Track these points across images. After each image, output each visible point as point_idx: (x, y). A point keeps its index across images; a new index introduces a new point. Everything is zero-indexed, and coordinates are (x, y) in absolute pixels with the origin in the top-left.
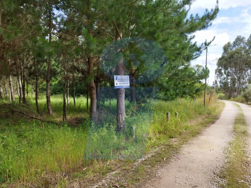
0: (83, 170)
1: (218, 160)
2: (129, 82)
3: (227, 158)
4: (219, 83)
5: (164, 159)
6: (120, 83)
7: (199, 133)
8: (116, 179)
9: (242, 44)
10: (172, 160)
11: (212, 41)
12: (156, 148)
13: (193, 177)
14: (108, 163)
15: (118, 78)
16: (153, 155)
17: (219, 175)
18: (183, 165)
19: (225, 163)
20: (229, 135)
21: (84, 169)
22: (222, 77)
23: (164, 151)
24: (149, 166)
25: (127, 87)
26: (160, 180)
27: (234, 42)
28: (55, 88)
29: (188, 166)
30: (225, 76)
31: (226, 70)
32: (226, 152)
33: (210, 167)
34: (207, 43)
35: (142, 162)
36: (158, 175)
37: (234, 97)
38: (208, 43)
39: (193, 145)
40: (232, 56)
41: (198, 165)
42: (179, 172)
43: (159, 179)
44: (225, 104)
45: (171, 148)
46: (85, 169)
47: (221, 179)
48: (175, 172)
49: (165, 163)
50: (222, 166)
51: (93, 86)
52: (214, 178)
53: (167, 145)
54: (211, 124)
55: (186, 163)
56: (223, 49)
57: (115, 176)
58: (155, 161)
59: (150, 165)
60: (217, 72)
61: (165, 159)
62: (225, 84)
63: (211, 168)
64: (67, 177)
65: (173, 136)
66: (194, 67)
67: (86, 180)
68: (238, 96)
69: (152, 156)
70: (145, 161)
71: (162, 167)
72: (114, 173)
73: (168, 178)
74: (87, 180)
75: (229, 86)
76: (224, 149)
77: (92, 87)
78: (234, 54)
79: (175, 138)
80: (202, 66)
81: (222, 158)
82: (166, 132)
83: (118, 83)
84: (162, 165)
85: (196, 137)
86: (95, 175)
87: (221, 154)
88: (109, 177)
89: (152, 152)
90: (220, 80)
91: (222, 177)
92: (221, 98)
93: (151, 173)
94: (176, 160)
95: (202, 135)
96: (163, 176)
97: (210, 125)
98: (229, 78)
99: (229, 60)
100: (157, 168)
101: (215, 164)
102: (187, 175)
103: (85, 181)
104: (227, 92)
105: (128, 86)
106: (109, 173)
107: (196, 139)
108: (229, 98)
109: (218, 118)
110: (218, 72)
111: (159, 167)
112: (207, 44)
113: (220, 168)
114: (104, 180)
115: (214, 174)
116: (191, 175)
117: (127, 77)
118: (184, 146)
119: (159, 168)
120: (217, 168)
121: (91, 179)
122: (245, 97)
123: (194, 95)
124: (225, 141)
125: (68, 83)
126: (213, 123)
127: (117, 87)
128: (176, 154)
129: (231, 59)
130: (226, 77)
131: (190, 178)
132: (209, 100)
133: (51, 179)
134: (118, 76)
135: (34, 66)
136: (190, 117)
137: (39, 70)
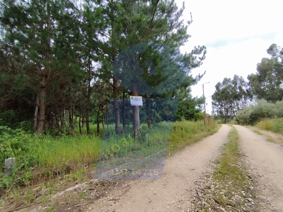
1: (214, 154)
7: (200, 140)
9: (229, 83)
10: (176, 155)
11: (204, 74)
15: (133, 98)
17: (214, 162)
18: (184, 157)
23: (170, 150)
26: (163, 166)
30: (220, 106)
31: (220, 102)
37: (229, 121)
40: (223, 91)
42: (180, 161)
45: (176, 148)
48: (176, 162)
49: (169, 157)
50: (217, 157)
55: (187, 156)
58: (161, 155)
59: (157, 158)
61: (169, 154)
62: (221, 112)
64: (87, 166)
68: (231, 121)
71: (166, 158)
73: (170, 165)
75: (224, 114)
81: (217, 153)
83: (133, 101)
92: (219, 123)
94: (179, 155)
95: (202, 141)
96: (167, 164)
97: (209, 136)
98: (223, 108)
100: (162, 160)
105: (141, 104)
107: (197, 143)
108: (225, 122)
113: (215, 158)
115: (210, 161)
117: (141, 98)
118: (187, 147)
119: (164, 159)
120: (212, 158)
122: (237, 120)
126: (212, 135)
127: (132, 105)
128: (180, 151)
133: (73, 167)
134: (133, 96)
135: (79, 101)
136: (194, 132)
137: (82, 104)
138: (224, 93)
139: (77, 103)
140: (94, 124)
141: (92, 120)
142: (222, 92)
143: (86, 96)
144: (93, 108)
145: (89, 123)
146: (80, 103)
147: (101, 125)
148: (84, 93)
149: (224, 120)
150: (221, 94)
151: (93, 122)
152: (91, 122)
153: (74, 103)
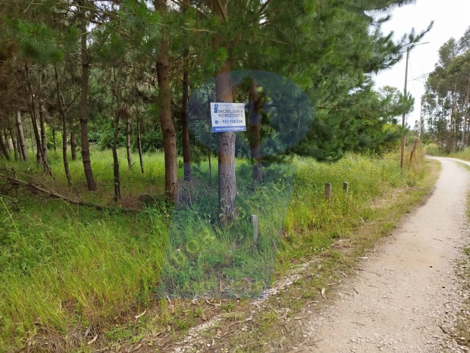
0: (135, 319)
1: (447, 293)
2: (243, 119)
3: (466, 289)
4: (427, 122)
5: (321, 291)
6: (224, 118)
7: (395, 228)
8: (209, 345)
10: (340, 293)
11: (426, 32)
12: (302, 262)
13: (392, 340)
14: (194, 300)
15: (219, 108)
16: (295, 281)
17: (455, 336)
18: (367, 307)
19: (464, 303)
20: (462, 231)
21: (137, 317)
22: (434, 111)
23: (322, 270)
24: (288, 310)
25: (239, 129)
26: (312, 348)
27: (462, 38)
28: (109, 136)
29: (378, 310)
30: (440, 109)
31: (444, 97)
32: (462, 273)
33: (430, 314)
34: (415, 37)
35: (273, 300)
36: (308, 335)
37: (458, 150)
38: (418, 36)
39: (385, 255)
40: (457, 67)
41: (400, 306)
42: (358, 327)
43: (310, 347)
44: (440, 163)
45: (336, 263)
46: (139, 316)
47: (462, 347)
48: (347, 327)
49: (324, 302)
50: (457, 308)
51: (170, 129)
52: (443, 343)
53: (328, 256)
54: (418, 207)
55: (373, 300)
56: (438, 53)
57: (206, 338)
58: (301, 296)
59: (290, 307)
60: (424, 101)
61: (323, 290)
62: (441, 125)
63: (434, 315)
64: (95, 339)
65: (340, 234)
66: (379, 91)
67: (140, 345)
68: (465, 149)
69: (294, 284)
70: (279, 295)
71: (317, 311)
72: (205, 326)
73: (331, 344)
74: (142, 346)
75: (448, 128)
76: (455, 263)
77: (168, 130)
78: (462, 63)
79: (343, 238)
80: (396, 89)
81: (455, 288)
82: (325, 224)
83: (220, 119)
84: (318, 306)
85: (391, 236)
86: (162, 332)
87: (451, 276)
88: (193, 337)
89: (295, 274)
90: (429, 118)
91: (464, 341)
93: (290, 328)
94: (348, 295)
95: (402, 230)
96: (321, 338)
97: (416, 208)
98: (449, 112)
99: (451, 75)
100: (305, 317)
101: (440, 305)
102: (376, 335)
103: (137, 348)
104: (443, 140)
105: (241, 127)
106: (194, 327)
107: (389, 242)
108: (447, 152)
109: (431, 194)
110: (427, 100)
111: (310, 312)
112: (415, 39)
113: (455, 317)
114: (179, 345)
115: (444, 332)
116: (387, 336)
117: (241, 107)
118: (366, 258)
119: (310, 314)
120: (447, 317)
121: (150, 344)
123: (381, 147)
124: (454, 245)
125: (129, 126)
126: (423, 204)
127: (216, 129)
128: (349, 277)
129: (456, 73)
130: (442, 111)
131: (387, 343)
132: (411, 156)
133: (54, 345)
134: (218, 104)
135: (57, 90)
136: (374, 192)
137: (68, 100)
138: (458, 70)
139: (52, 97)
140: (103, 149)
141: (99, 137)
142: (454, 67)
143: (75, 80)
144: (100, 110)
145: (91, 143)
146: (60, 98)
147: (121, 152)
148: (70, 69)
149: (445, 145)
150: (449, 74)
151: (100, 143)
152: (95, 141)
153: (44, 96)
